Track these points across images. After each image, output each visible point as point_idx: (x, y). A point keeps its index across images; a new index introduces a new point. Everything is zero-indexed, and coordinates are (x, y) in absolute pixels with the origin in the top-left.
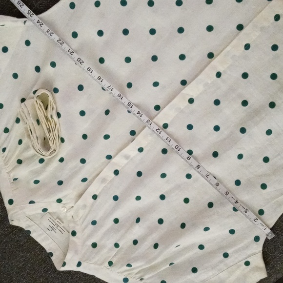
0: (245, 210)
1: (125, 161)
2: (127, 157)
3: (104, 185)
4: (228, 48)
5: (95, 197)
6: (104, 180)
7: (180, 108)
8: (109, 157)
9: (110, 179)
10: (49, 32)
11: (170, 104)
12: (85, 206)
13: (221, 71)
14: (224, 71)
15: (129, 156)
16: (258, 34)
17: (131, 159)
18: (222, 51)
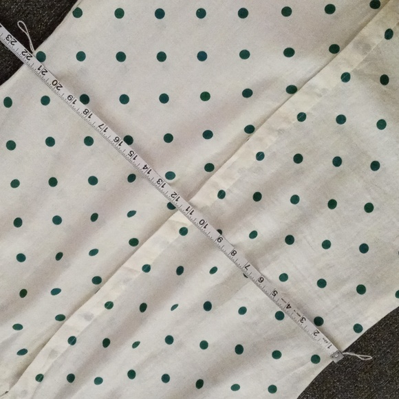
0: (300, 318)
1: (85, 324)
2: (88, 317)
3: (53, 361)
4: (234, 158)
5: (40, 378)
6: (53, 353)
7: (168, 243)
8: (61, 318)
9: (62, 351)
10: (10, 39)
11: (152, 238)
12: (25, 393)
13: (225, 190)
14: (229, 190)
15: (92, 315)
16: (274, 139)
17: (95, 320)
18: (225, 162)
